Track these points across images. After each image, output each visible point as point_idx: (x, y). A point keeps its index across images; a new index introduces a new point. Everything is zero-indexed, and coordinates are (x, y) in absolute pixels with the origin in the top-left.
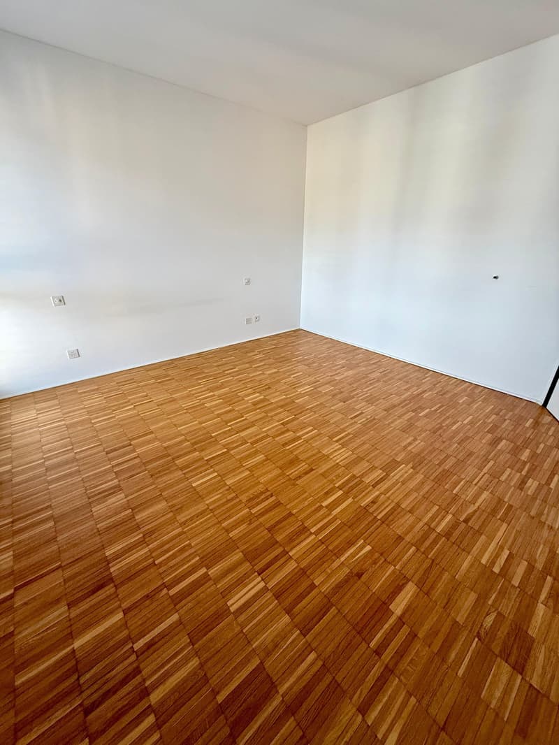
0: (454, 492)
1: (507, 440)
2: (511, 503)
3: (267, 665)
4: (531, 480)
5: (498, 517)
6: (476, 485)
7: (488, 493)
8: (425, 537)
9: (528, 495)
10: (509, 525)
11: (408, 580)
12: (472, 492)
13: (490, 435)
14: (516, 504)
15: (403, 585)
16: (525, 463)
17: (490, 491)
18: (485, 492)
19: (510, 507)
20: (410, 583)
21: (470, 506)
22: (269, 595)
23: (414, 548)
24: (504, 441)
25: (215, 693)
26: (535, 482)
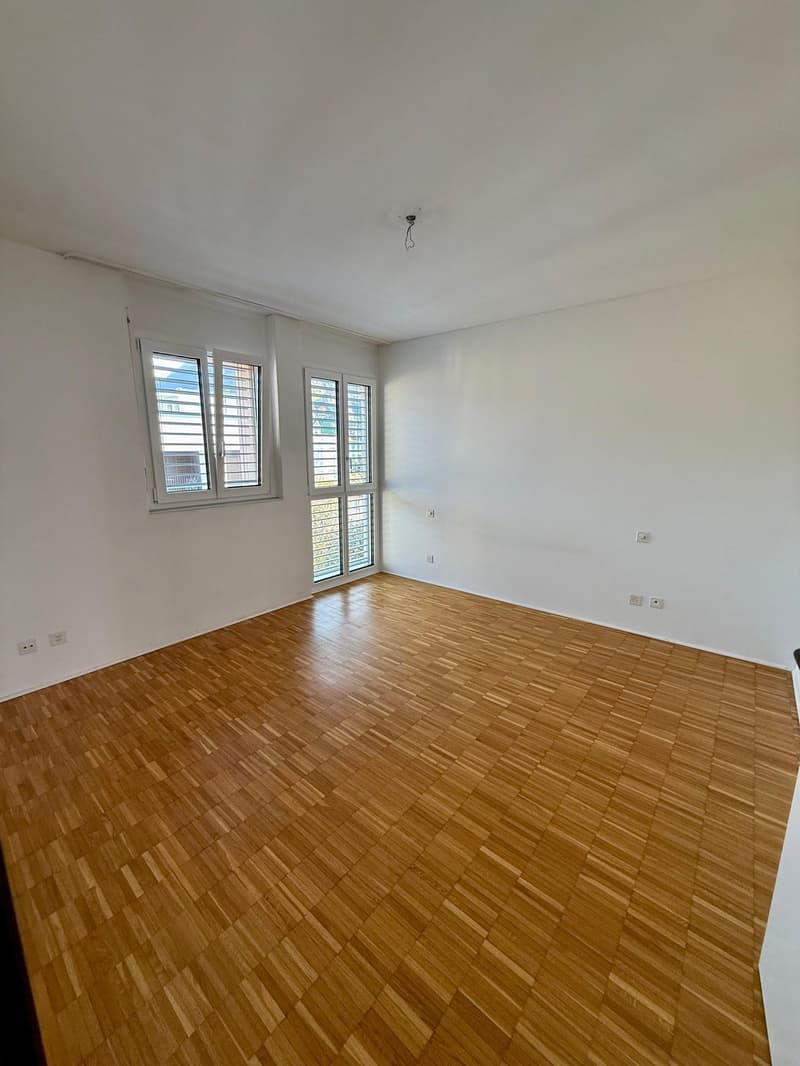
0: (266, 848)
1: (430, 1041)
2: (231, 928)
3: (153, 708)
4: (280, 1016)
5: (210, 893)
6: (277, 885)
7: (257, 899)
8: (207, 797)
9: (242, 978)
10: (194, 903)
11: (169, 776)
12: (262, 871)
13: (447, 998)
14: (228, 938)
15: (166, 771)
16: (340, 1043)
17: (260, 902)
18: (261, 895)
19: (225, 926)
20: (166, 776)
21: (238, 860)
22: (192, 703)
23: (197, 785)
24: (428, 1032)
25: (150, 693)
26: (275, 1025)
